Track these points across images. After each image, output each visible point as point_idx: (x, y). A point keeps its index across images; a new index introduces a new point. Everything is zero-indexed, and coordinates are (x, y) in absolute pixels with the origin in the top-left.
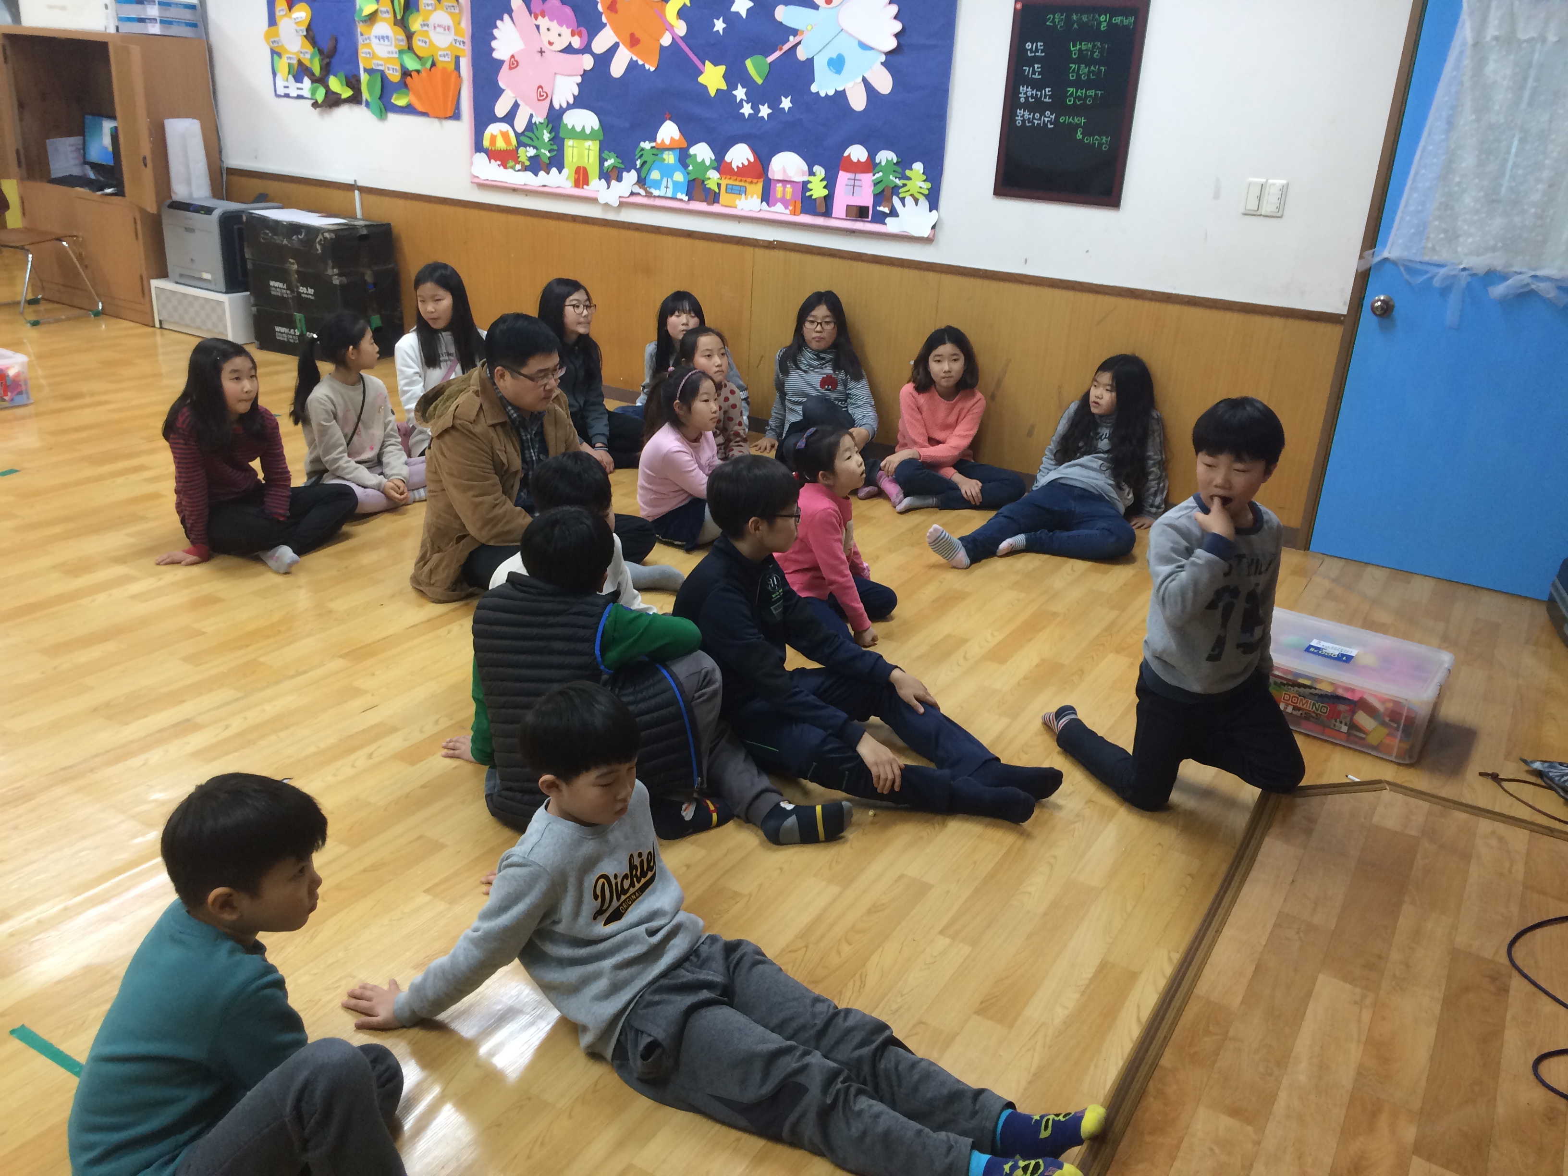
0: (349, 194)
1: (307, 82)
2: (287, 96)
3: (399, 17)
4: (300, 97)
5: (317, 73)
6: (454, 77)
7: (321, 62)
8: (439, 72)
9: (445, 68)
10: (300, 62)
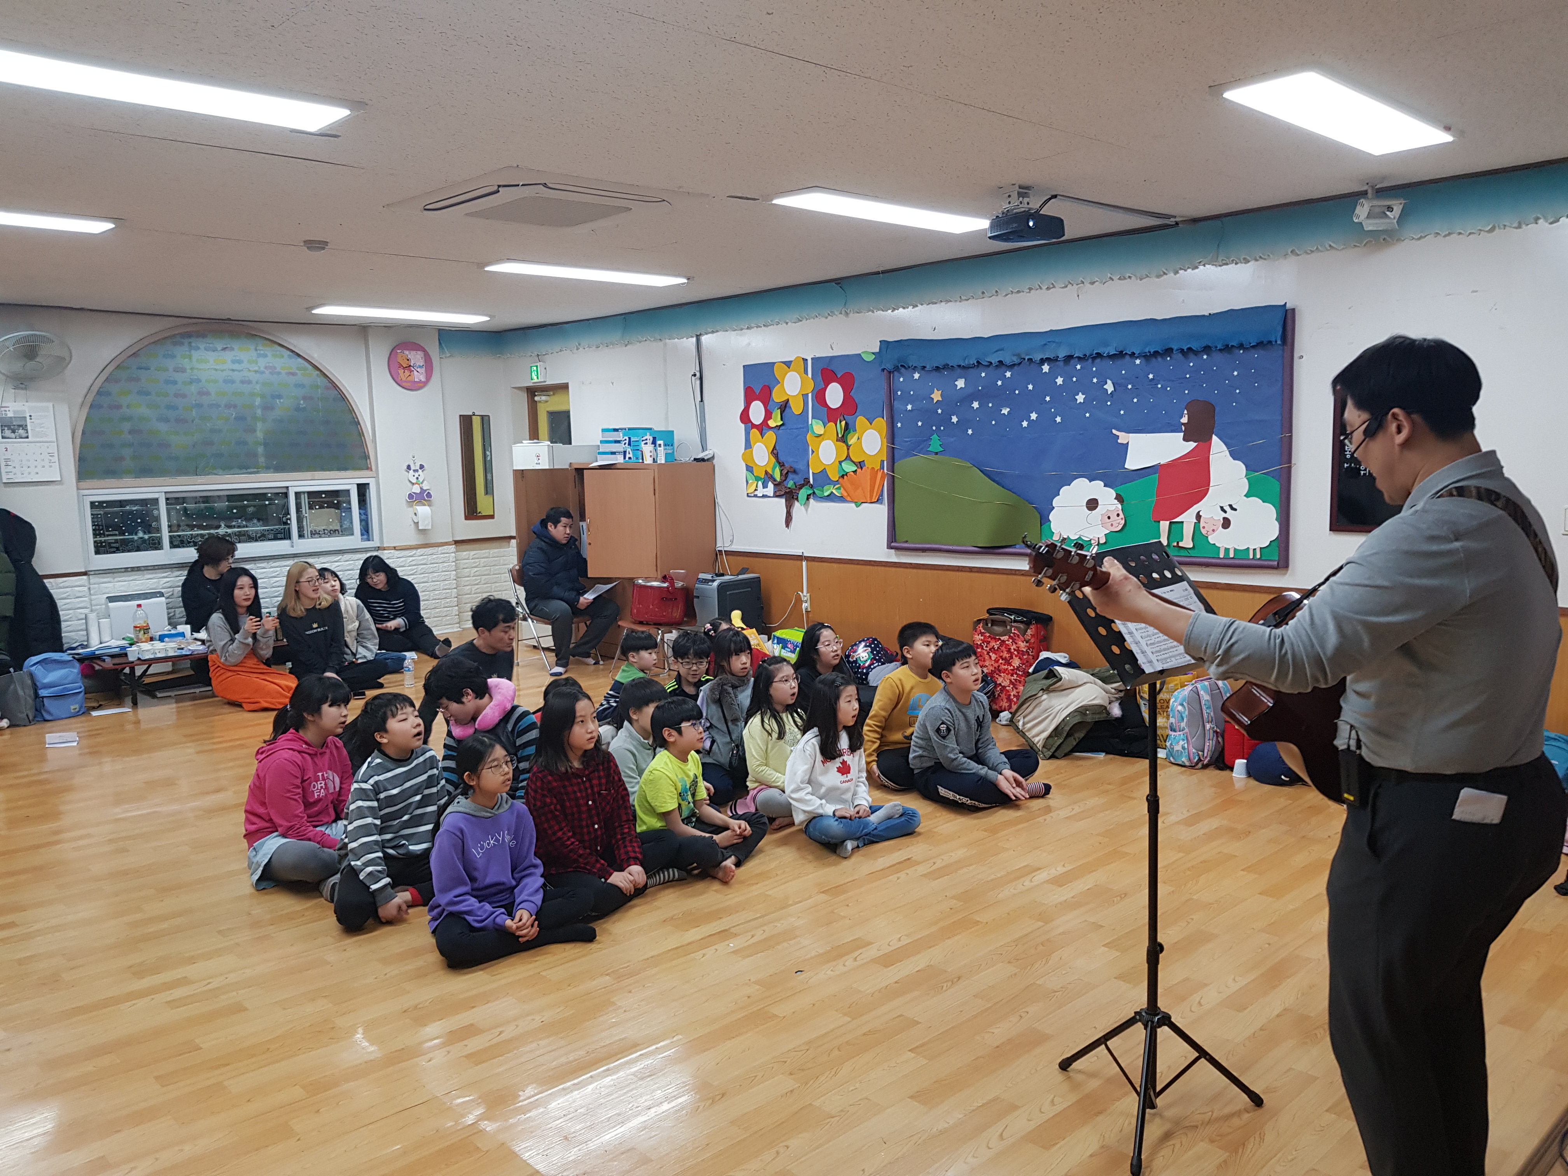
0: (799, 562)
1: (771, 485)
2: (756, 496)
3: (840, 436)
4: (764, 496)
5: (778, 479)
6: (880, 474)
7: (781, 471)
8: (869, 471)
9: (873, 468)
10: (766, 472)
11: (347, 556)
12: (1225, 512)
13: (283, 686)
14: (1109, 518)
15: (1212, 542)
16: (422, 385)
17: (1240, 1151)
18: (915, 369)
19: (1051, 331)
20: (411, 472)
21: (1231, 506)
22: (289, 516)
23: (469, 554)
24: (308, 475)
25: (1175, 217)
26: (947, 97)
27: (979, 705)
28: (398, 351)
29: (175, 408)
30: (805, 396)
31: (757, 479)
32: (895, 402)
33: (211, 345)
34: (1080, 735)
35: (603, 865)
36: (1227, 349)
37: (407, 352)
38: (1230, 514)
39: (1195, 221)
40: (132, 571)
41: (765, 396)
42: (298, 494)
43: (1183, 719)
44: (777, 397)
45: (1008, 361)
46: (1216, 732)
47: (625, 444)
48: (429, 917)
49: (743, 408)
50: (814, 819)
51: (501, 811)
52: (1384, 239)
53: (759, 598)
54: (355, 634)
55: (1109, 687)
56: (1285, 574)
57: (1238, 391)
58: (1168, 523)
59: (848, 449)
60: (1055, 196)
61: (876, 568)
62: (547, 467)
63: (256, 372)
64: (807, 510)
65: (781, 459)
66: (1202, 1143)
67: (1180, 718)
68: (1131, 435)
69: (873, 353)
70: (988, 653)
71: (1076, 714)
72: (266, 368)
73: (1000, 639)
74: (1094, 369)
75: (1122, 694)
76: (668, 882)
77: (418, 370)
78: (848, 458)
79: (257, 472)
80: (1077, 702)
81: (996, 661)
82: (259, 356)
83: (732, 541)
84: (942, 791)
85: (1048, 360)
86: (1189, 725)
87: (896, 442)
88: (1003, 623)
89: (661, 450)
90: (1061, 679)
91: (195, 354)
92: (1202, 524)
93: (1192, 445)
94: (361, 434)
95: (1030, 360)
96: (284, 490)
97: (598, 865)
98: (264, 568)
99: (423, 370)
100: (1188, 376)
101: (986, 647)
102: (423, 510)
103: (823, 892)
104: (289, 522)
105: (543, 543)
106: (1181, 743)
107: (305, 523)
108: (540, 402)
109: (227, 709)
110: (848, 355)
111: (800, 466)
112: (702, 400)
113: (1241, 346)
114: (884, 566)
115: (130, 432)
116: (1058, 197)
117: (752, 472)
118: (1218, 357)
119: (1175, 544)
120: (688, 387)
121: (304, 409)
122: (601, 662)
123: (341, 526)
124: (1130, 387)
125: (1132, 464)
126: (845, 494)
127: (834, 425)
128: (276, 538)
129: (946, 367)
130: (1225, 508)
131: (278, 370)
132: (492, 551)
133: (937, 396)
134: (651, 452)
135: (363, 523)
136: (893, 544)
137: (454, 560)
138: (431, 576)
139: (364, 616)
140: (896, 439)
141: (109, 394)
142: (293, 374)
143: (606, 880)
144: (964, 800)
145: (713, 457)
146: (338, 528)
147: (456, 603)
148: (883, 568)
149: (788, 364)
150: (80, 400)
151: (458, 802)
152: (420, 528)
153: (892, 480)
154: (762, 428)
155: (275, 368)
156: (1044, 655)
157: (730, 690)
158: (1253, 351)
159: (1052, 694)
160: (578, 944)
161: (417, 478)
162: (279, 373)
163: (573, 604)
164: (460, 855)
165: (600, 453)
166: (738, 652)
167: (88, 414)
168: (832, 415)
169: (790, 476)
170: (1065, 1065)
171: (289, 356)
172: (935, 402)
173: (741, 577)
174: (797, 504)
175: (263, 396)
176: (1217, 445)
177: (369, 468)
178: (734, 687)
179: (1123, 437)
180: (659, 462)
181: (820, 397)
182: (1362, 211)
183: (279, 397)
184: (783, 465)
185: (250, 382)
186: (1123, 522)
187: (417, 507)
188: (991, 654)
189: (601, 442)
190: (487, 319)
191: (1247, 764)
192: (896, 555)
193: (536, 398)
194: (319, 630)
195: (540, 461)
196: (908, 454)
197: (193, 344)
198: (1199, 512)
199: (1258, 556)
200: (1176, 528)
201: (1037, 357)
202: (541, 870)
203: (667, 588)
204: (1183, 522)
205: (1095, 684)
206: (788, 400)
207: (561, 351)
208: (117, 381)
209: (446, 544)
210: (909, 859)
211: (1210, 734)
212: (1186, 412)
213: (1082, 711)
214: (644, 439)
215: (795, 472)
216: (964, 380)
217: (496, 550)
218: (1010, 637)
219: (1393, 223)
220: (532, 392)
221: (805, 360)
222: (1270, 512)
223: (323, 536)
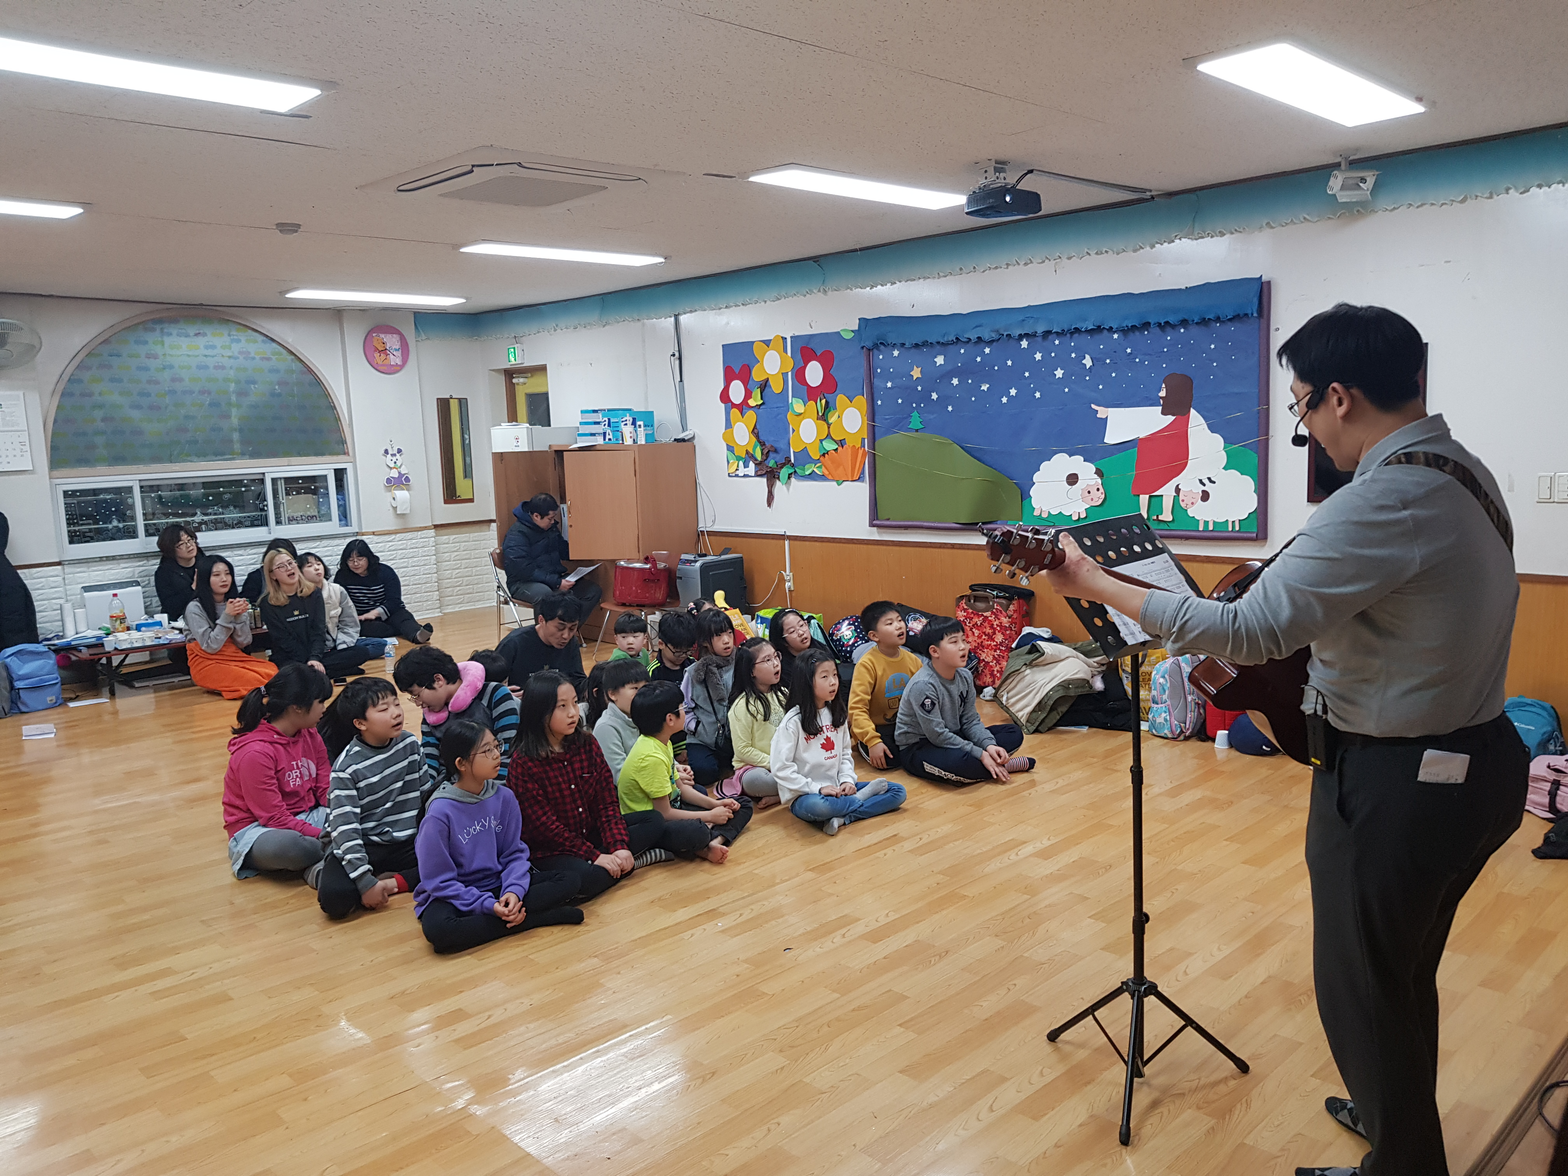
0: (782, 541)
1: (752, 465)
3: (820, 414)
4: (745, 476)
5: (759, 459)
6: (861, 452)
7: (762, 450)
8: (850, 450)
9: (854, 446)
10: (747, 452)
11: (325, 542)
12: (1204, 485)
13: (263, 674)
14: (1089, 492)
15: (1191, 515)
16: (399, 368)
17: (1227, 1117)
18: (894, 346)
19: (1029, 307)
20: (389, 456)
21: (1209, 479)
22: (265, 503)
23: (449, 539)
24: (285, 460)
25: (1151, 191)
26: (921, 72)
27: (963, 681)
28: (374, 335)
29: (148, 395)
30: (785, 375)
31: (739, 458)
32: (875, 380)
33: (183, 331)
34: (1063, 709)
35: (589, 847)
36: (1204, 322)
37: (382, 336)
38: (1209, 487)
39: (1171, 194)
40: (107, 560)
41: (745, 375)
42: (274, 481)
43: (1165, 691)
44: (757, 376)
45: (986, 336)
46: (1198, 704)
47: (605, 425)
48: (415, 903)
49: (723, 387)
50: (800, 797)
51: (487, 796)
52: (1358, 211)
53: (742, 578)
54: (336, 620)
55: (1091, 661)
56: (1264, 546)
57: (1215, 364)
58: (1147, 496)
59: (829, 428)
60: (1031, 171)
61: (858, 546)
62: (526, 450)
63: (230, 357)
64: (788, 489)
65: (762, 438)
66: (1189, 1111)
67: (1162, 691)
68: (1109, 409)
69: (852, 331)
70: (971, 629)
71: (1060, 688)
72: (240, 353)
73: (982, 615)
74: (1072, 344)
75: (1104, 668)
76: (655, 863)
77: (394, 353)
78: (829, 436)
79: (233, 459)
80: (1059, 677)
81: (979, 637)
82: (233, 341)
83: (714, 522)
84: (928, 767)
85: (1027, 336)
86: (1170, 697)
87: (876, 420)
88: (985, 599)
89: (641, 431)
90: (1043, 654)
91: (167, 340)
92: (1181, 497)
93: (1170, 418)
94: (337, 419)
95: (1009, 336)
96: (261, 477)
97: (584, 848)
98: (241, 555)
99: (398, 354)
100: (1165, 350)
101: (969, 623)
102: (402, 495)
103: (810, 870)
104: (266, 508)
105: (523, 526)
106: (1164, 715)
107: (282, 510)
108: (518, 384)
109: (206, 698)
110: (827, 334)
111: (781, 445)
112: (681, 381)
113: (1218, 319)
114: (865, 544)
115: (104, 420)
116: (1034, 172)
117: (733, 452)
118: (1194, 330)
119: (1155, 518)
120: (668, 365)
121: (279, 395)
122: (584, 645)
123: (319, 512)
124: (1108, 361)
125: (1112, 437)
126: (826, 473)
127: (814, 403)
128: (253, 525)
129: (925, 344)
130: (1203, 481)
131: (252, 355)
132: (472, 535)
133: (916, 373)
134: (631, 433)
135: (341, 508)
136: (874, 522)
137: (434, 544)
138: (411, 560)
139: (347, 603)
140: (876, 417)
141: (80, 381)
142: (268, 359)
143: (593, 862)
144: (950, 776)
145: (693, 438)
146: (316, 514)
147: (436, 588)
148: (865, 546)
149: (767, 343)
150: (52, 387)
151: (444, 788)
152: (398, 512)
153: (873, 458)
154: (743, 407)
155: (249, 353)
156: (1027, 630)
157: (715, 670)
158: (1229, 323)
159: (1035, 669)
160: (566, 927)
161: (395, 463)
162: (254, 358)
163: (554, 586)
164: (446, 840)
165: (579, 435)
166: (720, 632)
167: (59, 402)
168: (812, 394)
169: (772, 455)
170: (1053, 1036)
171: (263, 341)
172: (915, 378)
173: (723, 557)
174: (778, 483)
175: (238, 382)
176: (1196, 420)
177: (346, 453)
178: (719, 667)
179: (1102, 412)
180: (639, 443)
181: (800, 375)
182: (1335, 183)
183: (254, 382)
184: (764, 445)
185: (223, 368)
186: (1103, 496)
187: (396, 492)
188: (974, 630)
189: (581, 423)
190: (464, 301)
191: (1229, 735)
192: (878, 533)
193: (514, 381)
194: (300, 617)
195: (519, 444)
196: (889, 431)
197: (165, 330)
198: (1178, 486)
199: (1237, 528)
200: (1155, 502)
201: (1016, 333)
202: (527, 854)
203: (650, 569)
204: (1162, 496)
205: (1078, 658)
206: (767, 380)
207: (538, 332)
208: (89, 368)
209: (426, 528)
210: (895, 835)
211: (1191, 706)
212: (1164, 386)
213: (1065, 685)
214: (623, 420)
215: (776, 451)
216: (943, 357)
217: (476, 534)
218: (993, 613)
219: (1367, 194)
220: (510, 374)
221: (784, 339)
222: (1248, 484)
223: (301, 522)
